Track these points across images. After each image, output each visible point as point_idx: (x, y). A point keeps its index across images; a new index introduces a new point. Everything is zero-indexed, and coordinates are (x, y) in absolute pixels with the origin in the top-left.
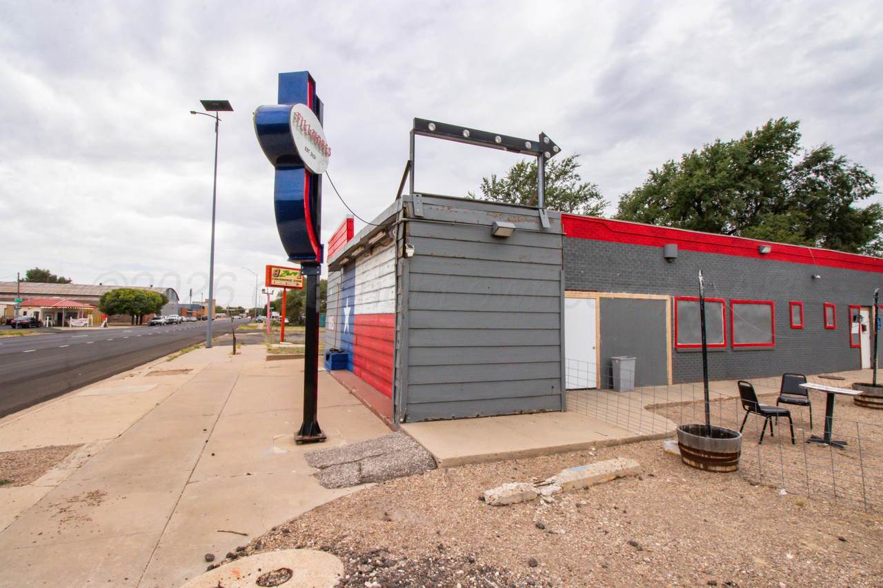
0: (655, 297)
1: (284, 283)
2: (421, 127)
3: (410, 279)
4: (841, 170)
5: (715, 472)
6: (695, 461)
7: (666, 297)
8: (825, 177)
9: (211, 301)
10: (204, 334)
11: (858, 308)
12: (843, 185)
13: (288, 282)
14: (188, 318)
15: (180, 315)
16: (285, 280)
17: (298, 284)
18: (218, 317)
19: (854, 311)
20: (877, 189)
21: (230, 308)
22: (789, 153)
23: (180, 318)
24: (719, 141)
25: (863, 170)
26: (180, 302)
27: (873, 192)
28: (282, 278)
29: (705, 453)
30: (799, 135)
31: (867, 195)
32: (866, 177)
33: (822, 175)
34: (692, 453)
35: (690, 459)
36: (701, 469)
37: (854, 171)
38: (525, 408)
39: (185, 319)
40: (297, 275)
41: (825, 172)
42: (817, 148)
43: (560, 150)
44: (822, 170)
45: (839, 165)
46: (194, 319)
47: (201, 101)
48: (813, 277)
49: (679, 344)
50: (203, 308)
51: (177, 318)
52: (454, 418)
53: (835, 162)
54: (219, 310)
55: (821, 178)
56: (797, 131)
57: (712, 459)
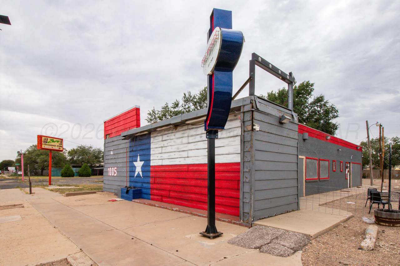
0: (301, 157)
3: (255, 143)
4: (327, 106)
5: (397, 227)
6: (388, 223)
7: (304, 157)
8: (321, 109)
12: (327, 112)
16: (51, 145)
17: (59, 148)
19: (347, 164)
20: (338, 115)
22: (308, 97)
24: (284, 88)
25: (335, 107)
27: (337, 116)
28: (49, 144)
29: (394, 219)
30: (313, 89)
31: (335, 118)
32: (335, 110)
33: (319, 107)
34: (388, 220)
35: (386, 223)
36: (392, 226)
37: (331, 107)
38: (288, 210)
40: (59, 143)
41: (321, 107)
42: (319, 96)
44: (319, 106)
45: (326, 104)
48: (338, 150)
49: (306, 178)
52: (269, 217)
53: (325, 102)
55: (319, 109)
56: (313, 87)
57: (397, 222)
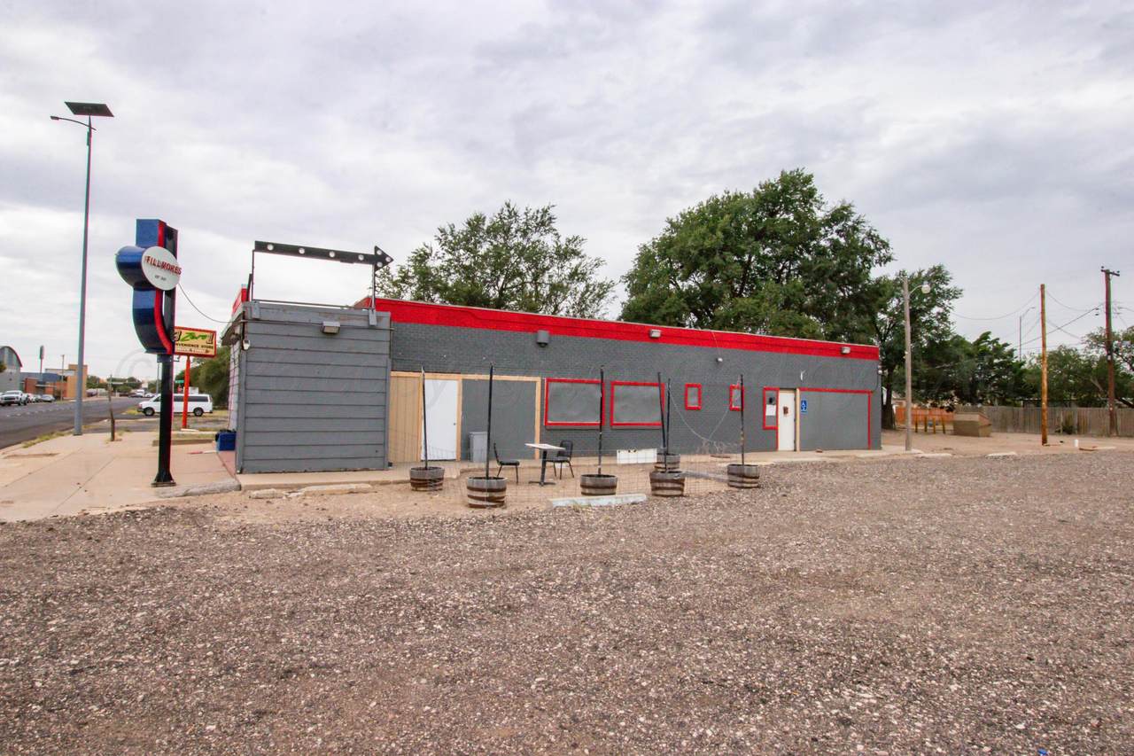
0: (525, 379)
1: (187, 350)
2: (261, 247)
3: (246, 367)
4: (859, 233)
7: (538, 380)
9: (80, 368)
10: (71, 420)
11: (777, 390)
13: (193, 349)
14: (39, 397)
15: (25, 391)
16: (189, 345)
17: (207, 351)
18: (91, 395)
19: (769, 394)
21: (114, 380)
23: (25, 395)
25: (878, 234)
26: (23, 370)
28: (183, 342)
31: (885, 262)
32: (882, 242)
37: (871, 234)
38: (349, 467)
39: (32, 397)
40: (207, 339)
41: (845, 233)
43: (392, 260)
44: (842, 231)
45: (858, 226)
46: (50, 397)
47: (67, 103)
48: (717, 360)
49: (549, 422)
50: (65, 379)
51: (19, 396)
52: (284, 472)
53: (855, 222)
54: (94, 382)
55: (842, 239)
